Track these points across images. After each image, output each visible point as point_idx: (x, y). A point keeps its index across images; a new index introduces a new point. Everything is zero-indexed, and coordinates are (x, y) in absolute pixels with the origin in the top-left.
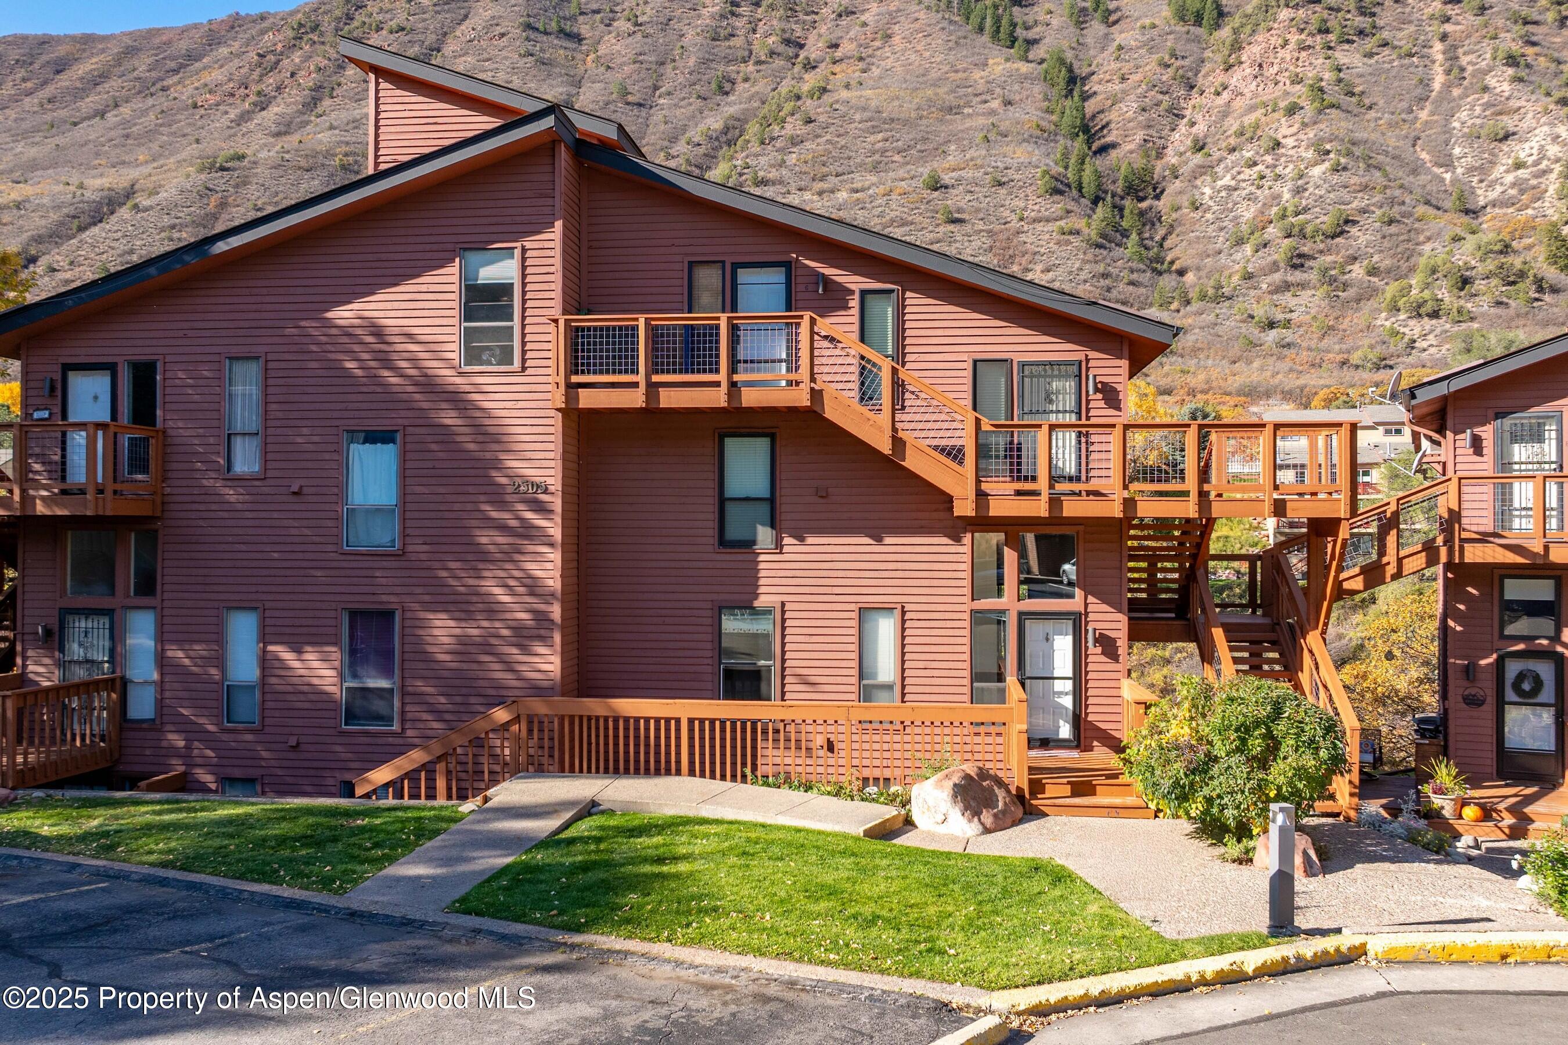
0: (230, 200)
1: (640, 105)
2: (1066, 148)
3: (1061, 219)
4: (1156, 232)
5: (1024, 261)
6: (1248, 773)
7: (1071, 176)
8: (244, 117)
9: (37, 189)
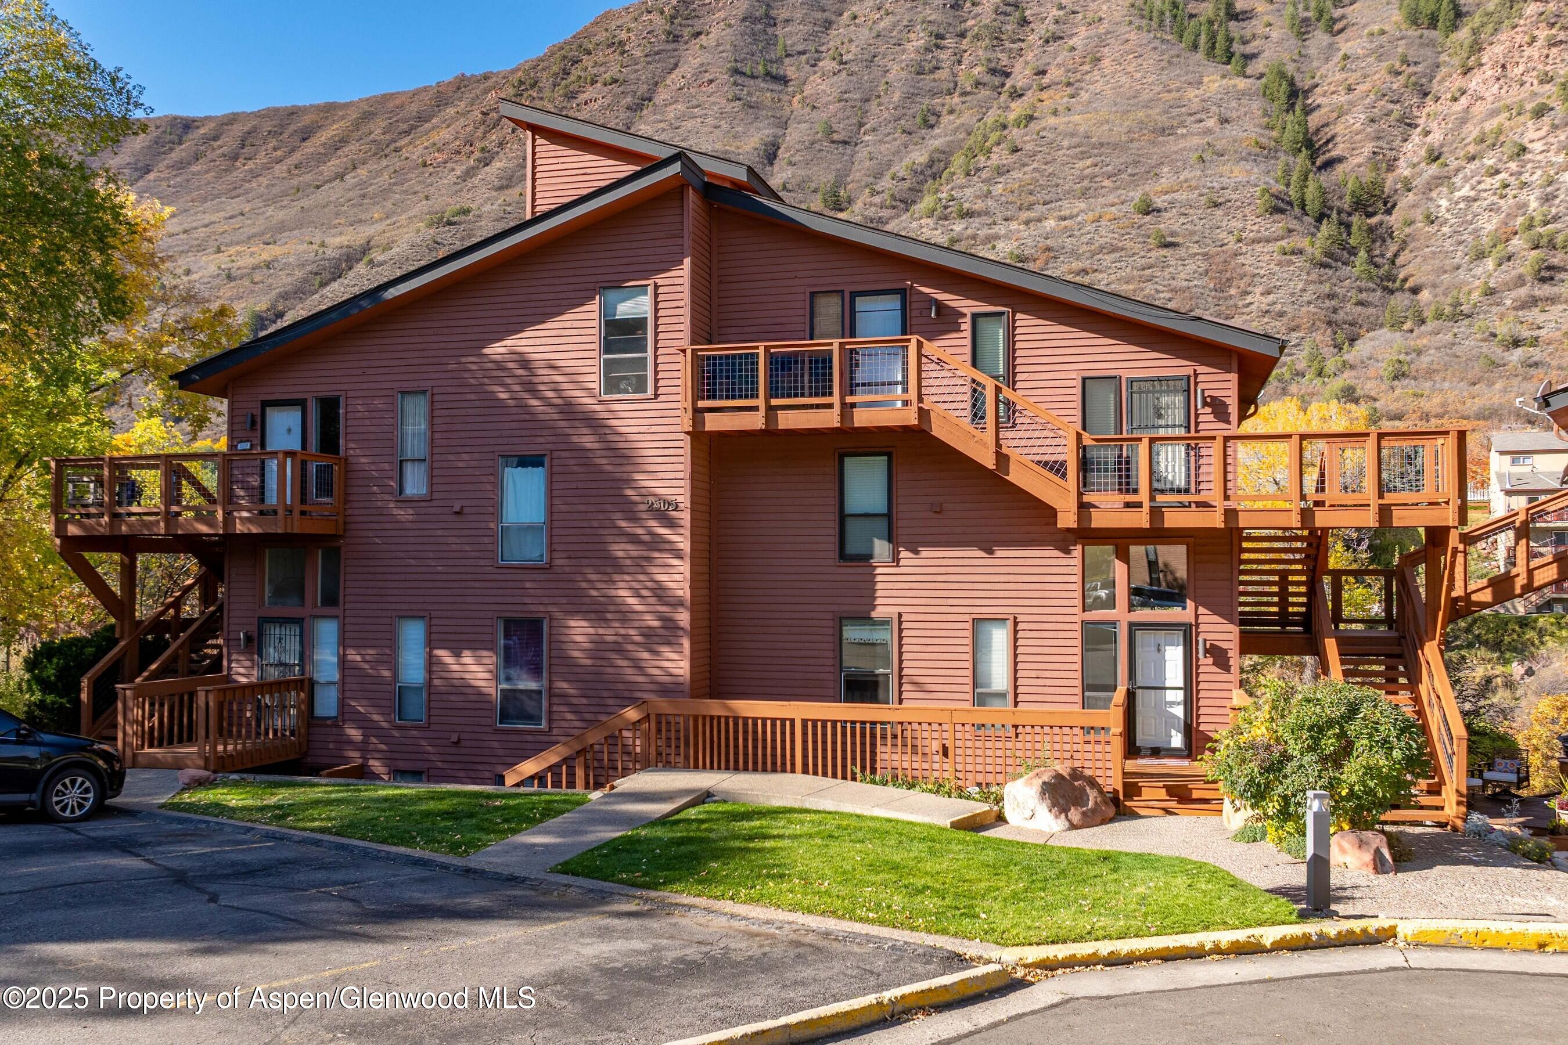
1: (845, 143)
2: (1287, 165)
3: (1282, 238)
4: (1387, 248)
5: (1242, 284)
6: (1320, 771)
7: (1293, 193)
8: (469, 173)
9: (284, 249)
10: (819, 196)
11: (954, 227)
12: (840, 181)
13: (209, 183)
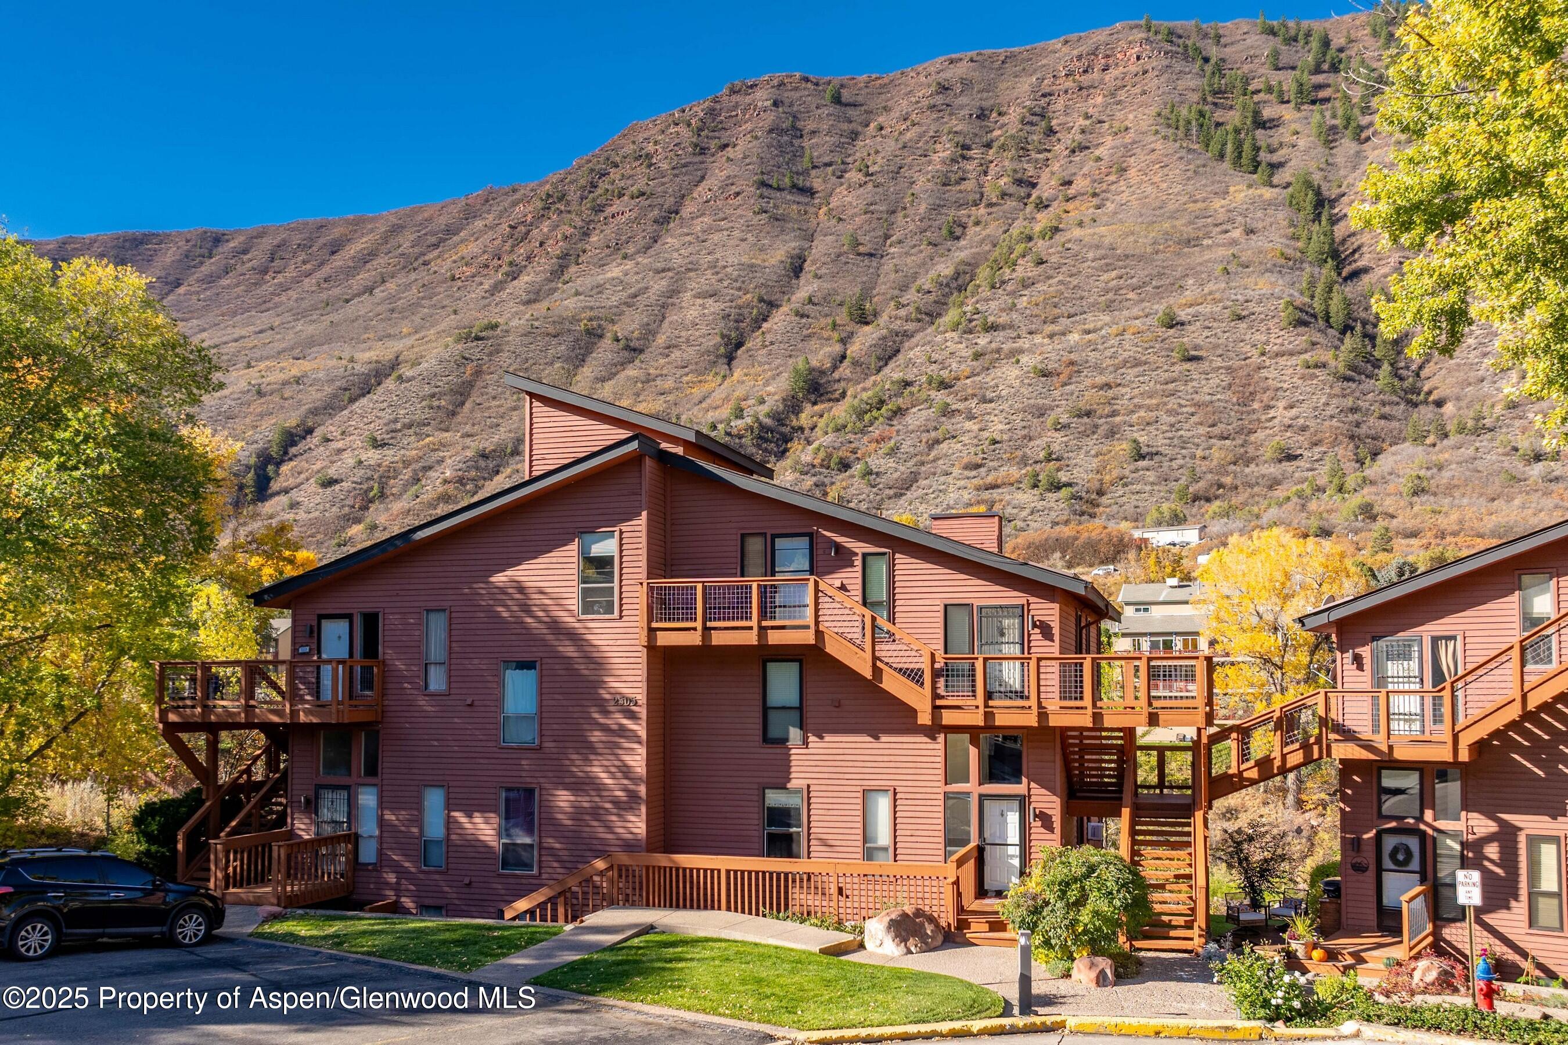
0: (485, 368)
1: (871, 255)
2: (1312, 276)
3: (1306, 351)
5: (1265, 397)
6: (1066, 914)
7: (1318, 305)
8: (497, 287)
9: (314, 365)
10: (844, 310)
11: (979, 341)
12: (866, 294)
13: (238, 297)
